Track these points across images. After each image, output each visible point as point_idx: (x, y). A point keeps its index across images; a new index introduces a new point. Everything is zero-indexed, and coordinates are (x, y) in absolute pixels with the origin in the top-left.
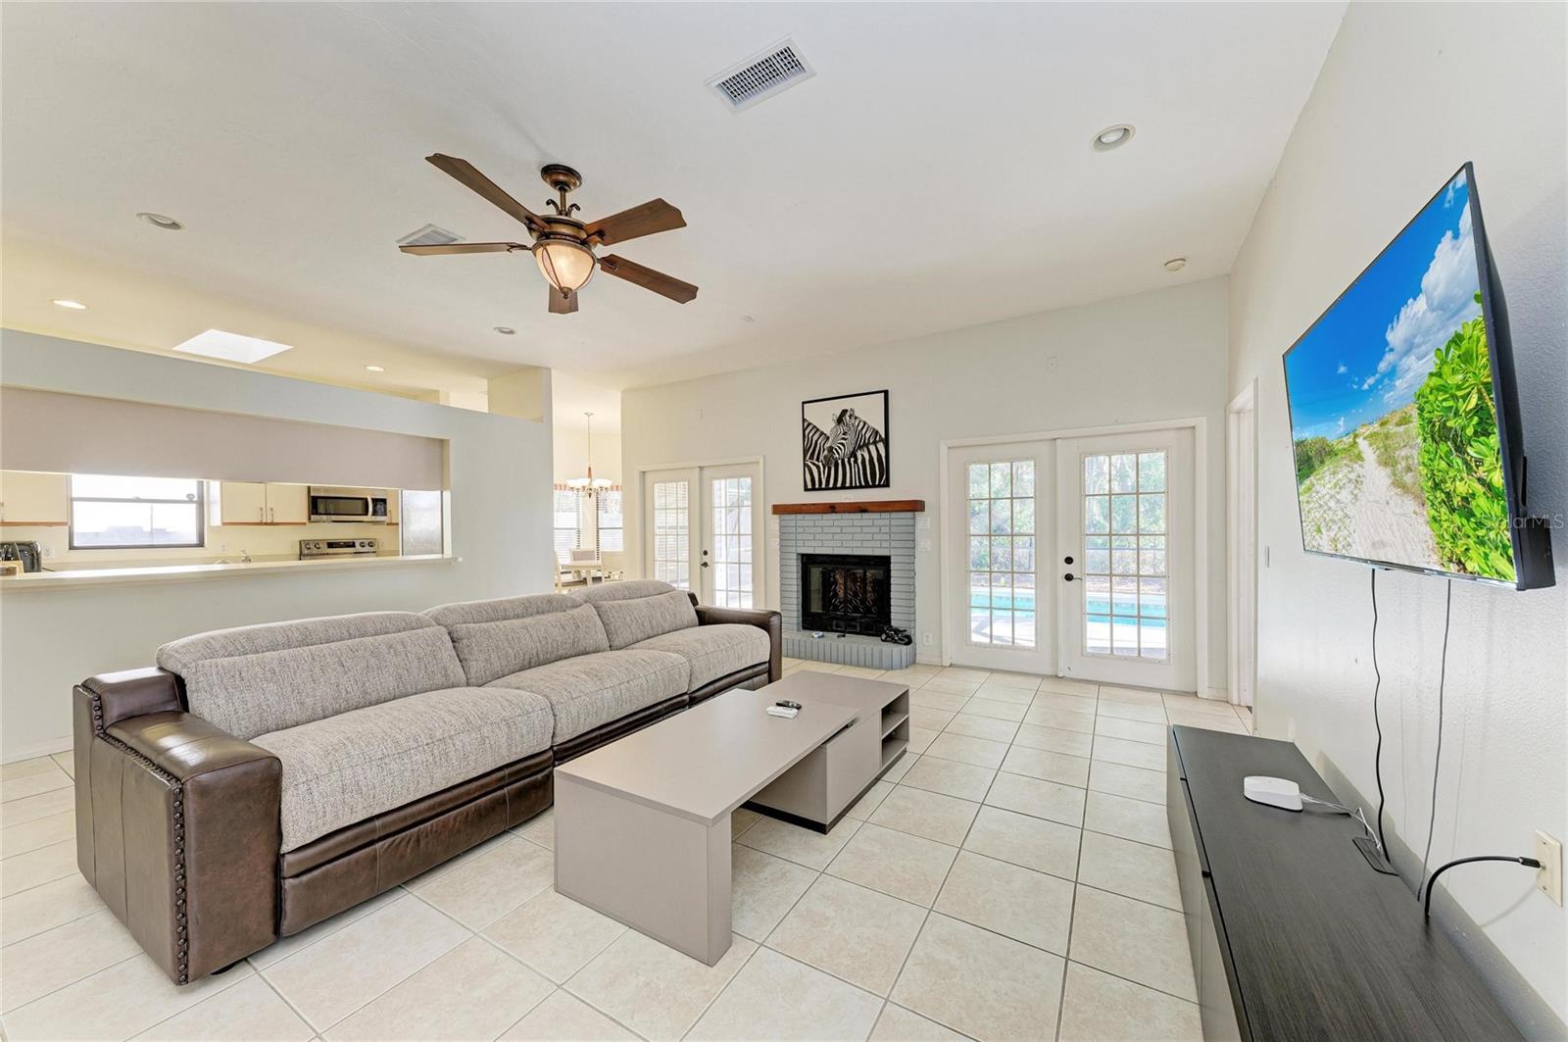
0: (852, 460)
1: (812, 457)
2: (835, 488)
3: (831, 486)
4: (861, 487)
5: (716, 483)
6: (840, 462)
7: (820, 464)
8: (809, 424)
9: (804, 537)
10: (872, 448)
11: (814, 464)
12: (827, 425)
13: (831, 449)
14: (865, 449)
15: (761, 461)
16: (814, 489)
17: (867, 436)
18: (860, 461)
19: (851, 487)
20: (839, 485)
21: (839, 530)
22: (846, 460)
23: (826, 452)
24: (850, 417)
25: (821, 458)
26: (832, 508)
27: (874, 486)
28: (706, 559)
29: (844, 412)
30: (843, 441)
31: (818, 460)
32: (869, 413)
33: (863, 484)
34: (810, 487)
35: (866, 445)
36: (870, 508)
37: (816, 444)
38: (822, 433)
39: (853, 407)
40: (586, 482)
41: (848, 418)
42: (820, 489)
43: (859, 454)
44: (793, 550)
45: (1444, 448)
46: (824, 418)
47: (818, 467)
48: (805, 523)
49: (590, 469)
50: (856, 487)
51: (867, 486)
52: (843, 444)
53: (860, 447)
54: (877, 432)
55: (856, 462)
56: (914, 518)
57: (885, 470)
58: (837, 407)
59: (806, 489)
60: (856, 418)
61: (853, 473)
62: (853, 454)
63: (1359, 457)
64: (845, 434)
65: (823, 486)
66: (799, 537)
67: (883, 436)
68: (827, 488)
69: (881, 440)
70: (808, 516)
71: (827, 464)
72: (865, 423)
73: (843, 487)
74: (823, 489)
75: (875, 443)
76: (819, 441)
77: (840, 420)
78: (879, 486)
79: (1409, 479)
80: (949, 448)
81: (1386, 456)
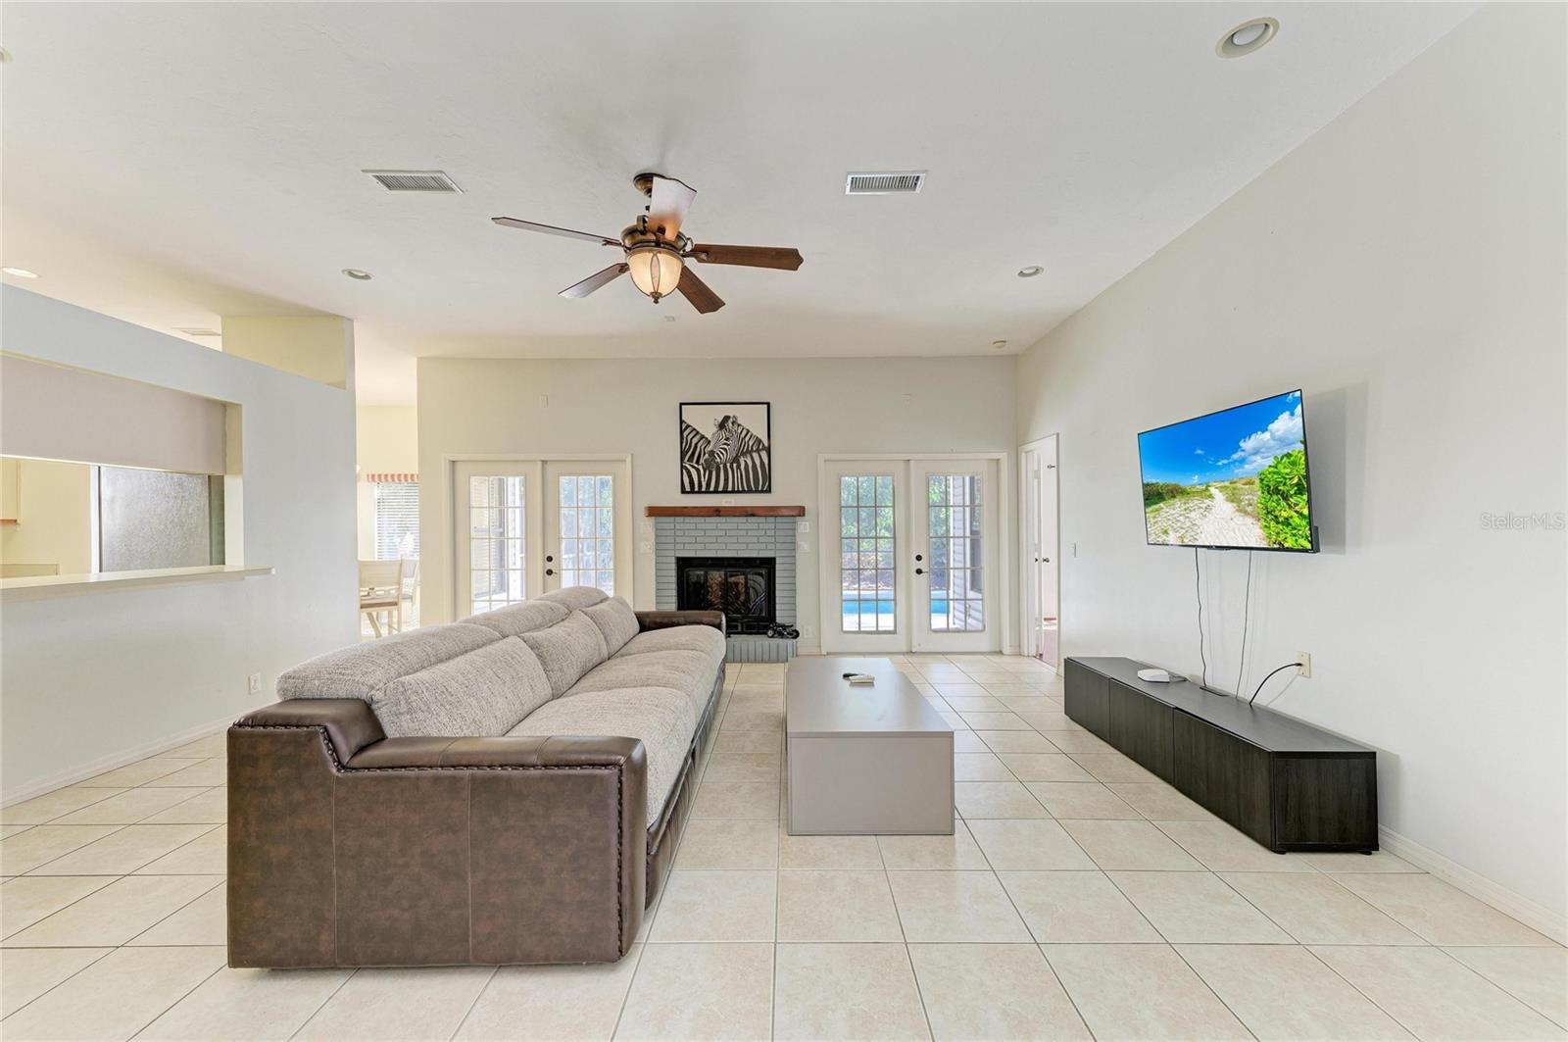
0: (735, 465)
1: (690, 459)
2: (716, 492)
3: (712, 489)
4: (743, 492)
5: (563, 480)
6: (721, 466)
7: (701, 467)
8: (688, 426)
9: (685, 540)
10: (755, 455)
11: (694, 467)
12: (709, 430)
13: (712, 453)
14: (748, 455)
15: (629, 460)
16: (692, 491)
17: (751, 443)
18: (742, 467)
19: (733, 492)
20: (720, 489)
21: (723, 533)
22: (728, 465)
23: (707, 455)
24: (733, 423)
25: (702, 461)
26: (717, 512)
27: (757, 491)
28: (549, 566)
29: (727, 418)
30: (725, 446)
31: (698, 462)
32: (752, 421)
33: (746, 489)
34: (688, 489)
35: (750, 452)
36: (756, 512)
37: (696, 445)
38: (703, 437)
39: (736, 415)
41: (731, 425)
42: (700, 492)
43: (742, 460)
44: (672, 553)
45: (1275, 497)
46: (704, 422)
47: (698, 470)
48: (684, 526)
50: (738, 492)
51: (750, 491)
52: (725, 449)
53: (744, 454)
54: (760, 441)
55: (738, 467)
56: (793, 522)
57: (768, 478)
58: (720, 412)
59: (683, 491)
60: (739, 425)
61: (735, 478)
62: (736, 460)
63: (1211, 496)
64: (727, 439)
65: (703, 489)
66: (679, 540)
67: (766, 445)
68: (707, 492)
69: (764, 448)
70: (687, 519)
71: (708, 467)
72: (748, 431)
73: (725, 491)
74: (703, 492)
75: (758, 451)
76: (699, 445)
77: (722, 426)
78: (762, 491)
79: (1250, 509)
80: (825, 461)
81: (1233, 497)
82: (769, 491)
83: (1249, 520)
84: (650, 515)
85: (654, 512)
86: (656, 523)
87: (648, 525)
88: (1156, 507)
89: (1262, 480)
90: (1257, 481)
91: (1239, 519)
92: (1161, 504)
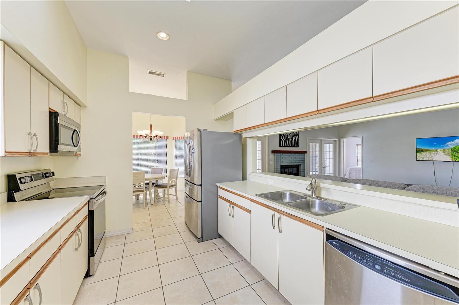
1: (283, 137)
2: (288, 146)
3: (287, 146)
7: (285, 139)
9: (284, 160)
10: (296, 137)
16: (283, 146)
19: (291, 147)
20: (289, 146)
21: (290, 158)
25: (285, 138)
31: (284, 138)
34: (282, 146)
35: (295, 136)
40: (148, 132)
42: (284, 146)
43: (293, 138)
44: (280, 164)
45: (454, 152)
47: (284, 140)
48: (283, 156)
49: (151, 125)
50: (292, 147)
51: (295, 147)
52: (290, 135)
53: (294, 136)
54: (297, 133)
55: (293, 139)
56: (304, 155)
57: (298, 143)
59: (280, 146)
61: (292, 143)
62: (292, 138)
63: (438, 152)
65: (285, 146)
66: (281, 160)
68: (286, 146)
74: (285, 147)
79: (448, 154)
80: (308, 139)
81: (444, 152)
82: (298, 147)
83: (448, 156)
84: (272, 153)
85: (273, 152)
86: (274, 155)
87: (272, 156)
88: (421, 153)
89: (451, 149)
90: (450, 150)
91: (445, 156)
92: (422, 153)
